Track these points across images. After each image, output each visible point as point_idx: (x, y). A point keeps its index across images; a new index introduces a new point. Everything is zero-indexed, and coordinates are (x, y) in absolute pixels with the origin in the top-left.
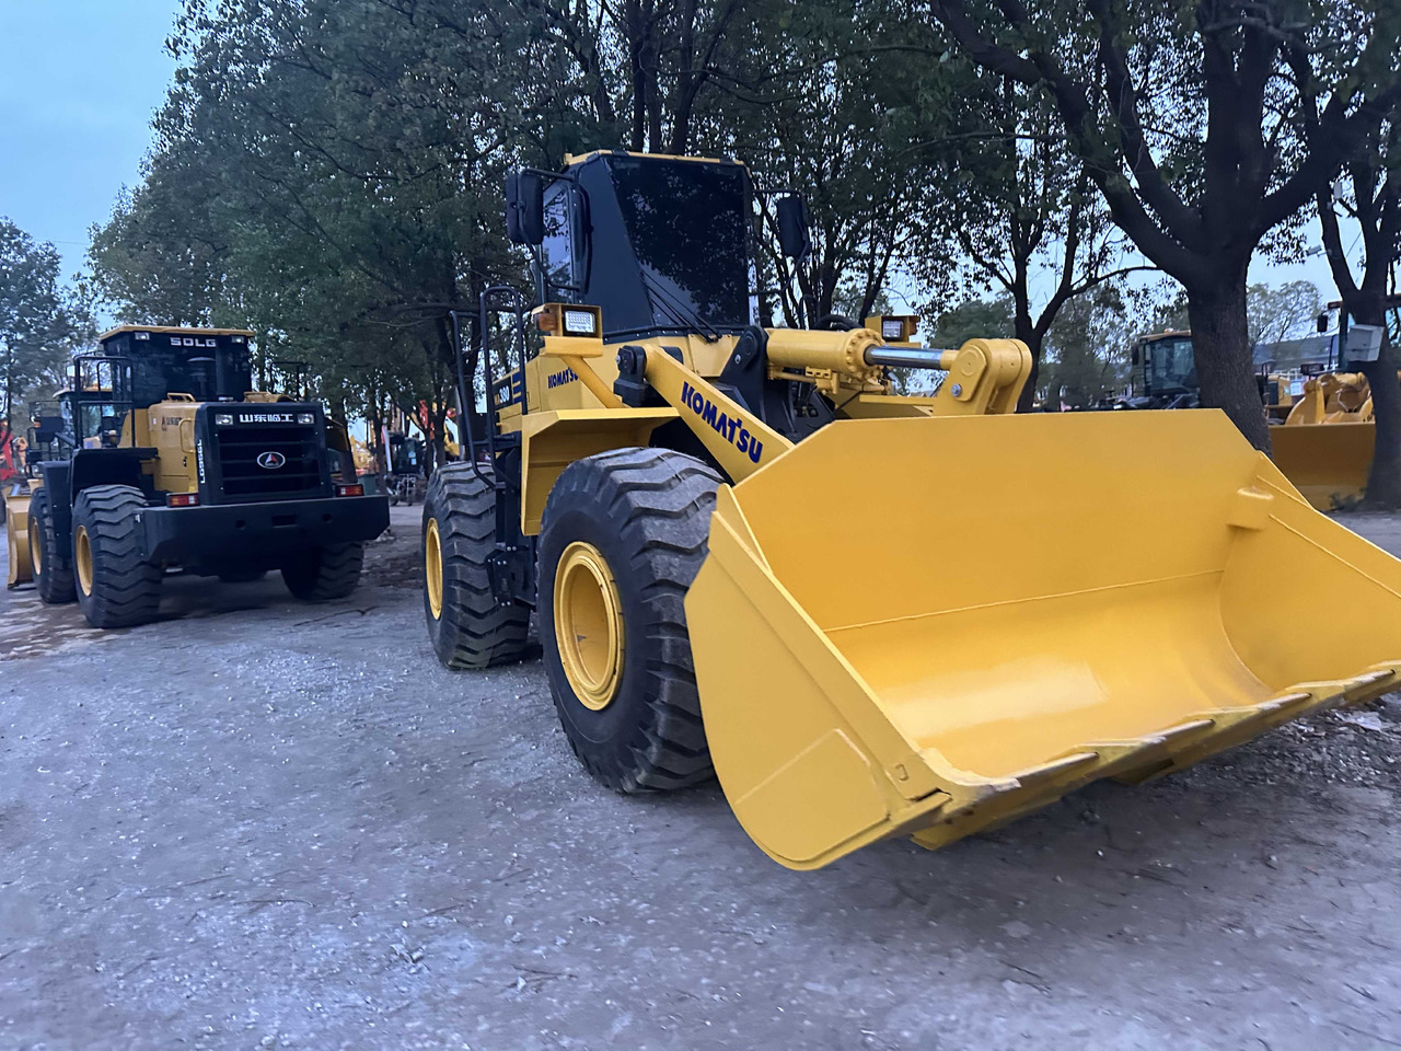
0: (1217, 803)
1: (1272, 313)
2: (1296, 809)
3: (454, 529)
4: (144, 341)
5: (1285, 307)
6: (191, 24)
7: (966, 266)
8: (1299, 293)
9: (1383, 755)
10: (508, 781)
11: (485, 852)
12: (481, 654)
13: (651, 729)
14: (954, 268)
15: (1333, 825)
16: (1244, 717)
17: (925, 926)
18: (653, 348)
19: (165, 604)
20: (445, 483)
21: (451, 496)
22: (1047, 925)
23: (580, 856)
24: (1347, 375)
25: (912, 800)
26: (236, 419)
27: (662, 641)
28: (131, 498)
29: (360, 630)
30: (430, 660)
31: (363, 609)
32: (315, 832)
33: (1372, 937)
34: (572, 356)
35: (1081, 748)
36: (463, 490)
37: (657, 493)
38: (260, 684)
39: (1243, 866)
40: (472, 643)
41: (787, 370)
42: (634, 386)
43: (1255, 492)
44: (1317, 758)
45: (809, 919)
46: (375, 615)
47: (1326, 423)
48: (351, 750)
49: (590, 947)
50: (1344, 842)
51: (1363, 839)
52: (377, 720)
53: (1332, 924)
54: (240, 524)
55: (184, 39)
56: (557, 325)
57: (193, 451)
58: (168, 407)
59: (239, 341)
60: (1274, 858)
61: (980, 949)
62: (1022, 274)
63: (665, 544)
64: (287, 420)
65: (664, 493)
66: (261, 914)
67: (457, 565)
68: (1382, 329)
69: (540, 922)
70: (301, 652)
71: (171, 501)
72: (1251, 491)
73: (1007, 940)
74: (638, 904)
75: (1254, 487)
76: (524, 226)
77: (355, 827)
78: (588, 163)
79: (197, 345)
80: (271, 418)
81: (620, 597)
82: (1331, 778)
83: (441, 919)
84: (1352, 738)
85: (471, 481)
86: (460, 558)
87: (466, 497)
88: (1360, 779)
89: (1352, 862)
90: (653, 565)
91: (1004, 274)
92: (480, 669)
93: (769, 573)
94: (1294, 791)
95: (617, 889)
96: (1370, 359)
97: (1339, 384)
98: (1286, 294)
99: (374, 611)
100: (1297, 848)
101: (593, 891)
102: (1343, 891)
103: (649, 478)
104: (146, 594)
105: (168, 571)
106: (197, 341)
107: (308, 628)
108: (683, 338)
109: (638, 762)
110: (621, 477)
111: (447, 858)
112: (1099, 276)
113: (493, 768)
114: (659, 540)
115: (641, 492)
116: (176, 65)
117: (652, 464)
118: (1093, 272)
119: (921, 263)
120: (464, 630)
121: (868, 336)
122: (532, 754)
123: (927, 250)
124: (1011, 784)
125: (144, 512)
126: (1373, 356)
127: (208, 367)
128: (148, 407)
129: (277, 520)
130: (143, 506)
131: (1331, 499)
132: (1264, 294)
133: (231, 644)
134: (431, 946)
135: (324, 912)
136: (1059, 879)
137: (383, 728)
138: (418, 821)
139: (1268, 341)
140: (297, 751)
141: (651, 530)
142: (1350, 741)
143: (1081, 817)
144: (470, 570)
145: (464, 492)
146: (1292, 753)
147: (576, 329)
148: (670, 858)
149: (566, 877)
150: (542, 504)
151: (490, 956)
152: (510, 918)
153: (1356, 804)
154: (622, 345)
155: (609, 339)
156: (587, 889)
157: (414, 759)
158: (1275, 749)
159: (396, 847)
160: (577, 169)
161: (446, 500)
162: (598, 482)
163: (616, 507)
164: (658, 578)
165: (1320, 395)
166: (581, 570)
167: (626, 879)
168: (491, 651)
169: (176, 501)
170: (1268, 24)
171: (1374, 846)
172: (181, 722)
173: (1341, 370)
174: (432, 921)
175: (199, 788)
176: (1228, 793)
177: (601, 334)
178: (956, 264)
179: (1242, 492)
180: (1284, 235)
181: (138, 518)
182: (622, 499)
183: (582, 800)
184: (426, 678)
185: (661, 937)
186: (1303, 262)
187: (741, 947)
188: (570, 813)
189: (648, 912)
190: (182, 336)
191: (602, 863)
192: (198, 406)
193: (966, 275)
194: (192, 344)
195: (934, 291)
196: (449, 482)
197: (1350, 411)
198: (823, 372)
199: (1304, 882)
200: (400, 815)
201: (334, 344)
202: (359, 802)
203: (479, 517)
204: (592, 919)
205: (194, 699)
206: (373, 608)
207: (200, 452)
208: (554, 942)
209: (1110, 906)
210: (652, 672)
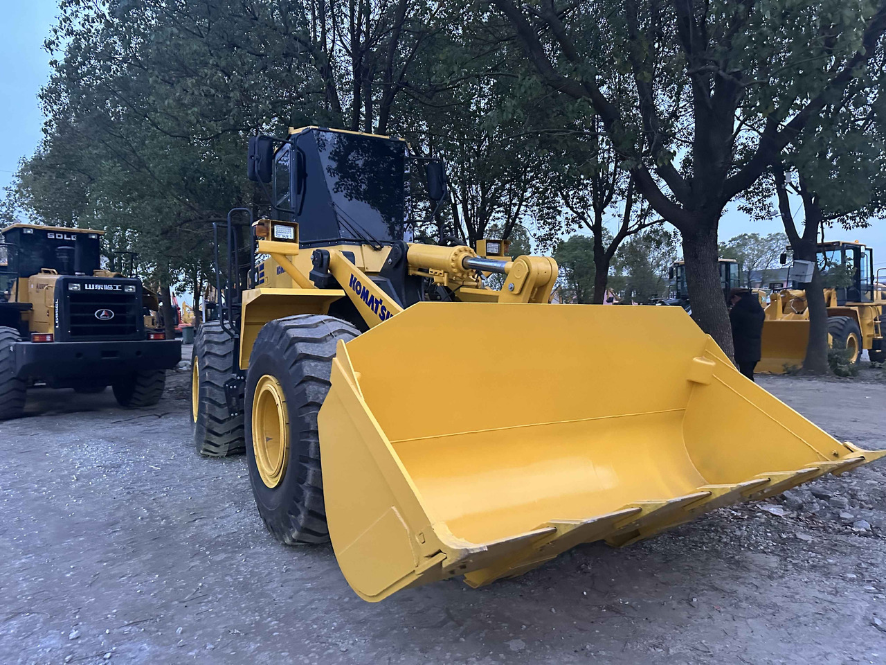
0: (668, 560)
1: (762, 252)
2: (717, 567)
3: (206, 364)
4: (29, 234)
5: (769, 249)
6: (61, 33)
7: (567, 213)
8: (778, 240)
9: (780, 532)
10: (213, 534)
11: (182, 582)
12: (221, 447)
13: (301, 502)
14: (559, 214)
15: (737, 579)
16: (660, 507)
17: (457, 640)
18: (334, 252)
19: (29, 406)
20: (204, 334)
21: (207, 342)
22: (537, 643)
23: (245, 587)
24: (797, 290)
25: (427, 557)
26: (83, 287)
27: (309, 443)
28: (9, 335)
29: (153, 428)
30: (191, 449)
31: (159, 414)
32: (71, 565)
33: (744, 656)
34: (278, 254)
35: (547, 523)
36: (215, 338)
37: (316, 344)
38: (74, 461)
39: (675, 604)
40: (216, 440)
41: (420, 270)
42: (321, 275)
43: (704, 360)
44: (738, 533)
45: (382, 635)
46: (167, 418)
47: (783, 320)
48: (118, 509)
49: (229, 651)
50: (742, 590)
51: (754, 589)
52: (142, 489)
53: (721, 647)
54: (79, 355)
55: (56, 42)
56: (268, 234)
57: (53, 306)
58: (41, 277)
59: (94, 237)
60: (695, 600)
61: (488, 658)
62: (599, 220)
63: (317, 379)
64: (117, 289)
65: (321, 345)
66: (12, 622)
67: (207, 387)
68: (814, 263)
69: (201, 632)
70: (109, 441)
71: (34, 339)
72: (702, 359)
73: (508, 653)
74: (271, 622)
75: (704, 357)
76: (258, 171)
77: (101, 562)
78: (304, 134)
79: (65, 238)
80: (106, 287)
81: (287, 411)
82: (744, 547)
83: (135, 628)
84: (763, 520)
85: (222, 333)
86: (209, 383)
87: (217, 343)
88: (762, 548)
89: (744, 604)
90: (307, 392)
91: (589, 220)
92: (222, 457)
93: (362, 400)
94: (718, 555)
95: (260, 610)
96: (806, 282)
97: (791, 297)
98: (770, 241)
99: (167, 416)
100: (710, 593)
101: (244, 611)
102: (735, 624)
103: (312, 334)
104: (14, 399)
105: (36, 384)
106: (65, 236)
107: (120, 425)
108: (359, 247)
109: (293, 524)
110: (293, 333)
111: (154, 585)
112: (646, 223)
113: (206, 524)
114: (313, 375)
115: (305, 343)
116: (50, 58)
117: (316, 325)
118: (643, 221)
119: (540, 210)
120: (210, 431)
121: (466, 251)
122: (236, 516)
123: (543, 203)
124: (481, 548)
125: (15, 345)
126: (809, 280)
127: (70, 253)
128: (28, 277)
129: (106, 354)
130: (17, 341)
131: (783, 368)
132: (757, 240)
133: (65, 434)
134: (120, 648)
135: (56, 621)
136: (553, 610)
137: (144, 494)
138: (145, 558)
139: (759, 269)
140: (82, 508)
141: (308, 369)
142: (761, 523)
143: (579, 568)
144: (216, 391)
145: (216, 340)
146: (722, 529)
147: (281, 237)
148: (304, 589)
149: (229, 601)
150: (250, 351)
151: (158, 656)
152: (180, 629)
153: (756, 565)
154: (315, 249)
155: (304, 245)
156: (240, 610)
157: (159, 516)
158: (713, 526)
159: (123, 576)
160: (296, 137)
161: (204, 345)
162: (279, 336)
163: (288, 353)
164: (309, 401)
165: (780, 302)
166: (268, 393)
167: (269, 603)
168: (228, 445)
169: (37, 339)
170: (719, 70)
171: (760, 593)
172: (11, 486)
173: (794, 288)
174: (127, 630)
175: (5, 531)
176: (677, 555)
177: (298, 241)
178: (561, 211)
179: (696, 360)
180: (760, 203)
181: (12, 349)
182: (292, 348)
183: (258, 549)
184: (184, 461)
185: (279, 645)
186: (771, 219)
187: (330, 654)
188: (247, 557)
189: (276, 627)
190: (55, 232)
191: (257, 592)
192: (58, 277)
193: (567, 218)
194: (62, 238)
195: (547, 228)
196: (207, 333)
197: (798, 313)
198: (439, 272)
199: (710, 617)
200: (135, 553)
201: (156, 242)
202: (110, 545)
203: (224, 356)
204: (236, 631)
205: (26, 470)
206: (168, 413)
207: (57, 307)
208: (205, 647)
209: (581, 630)
210: (303, 464)
